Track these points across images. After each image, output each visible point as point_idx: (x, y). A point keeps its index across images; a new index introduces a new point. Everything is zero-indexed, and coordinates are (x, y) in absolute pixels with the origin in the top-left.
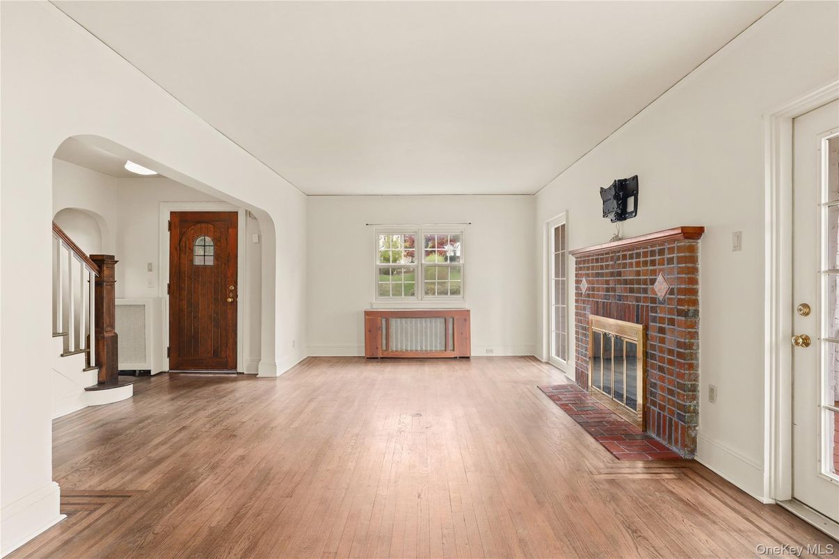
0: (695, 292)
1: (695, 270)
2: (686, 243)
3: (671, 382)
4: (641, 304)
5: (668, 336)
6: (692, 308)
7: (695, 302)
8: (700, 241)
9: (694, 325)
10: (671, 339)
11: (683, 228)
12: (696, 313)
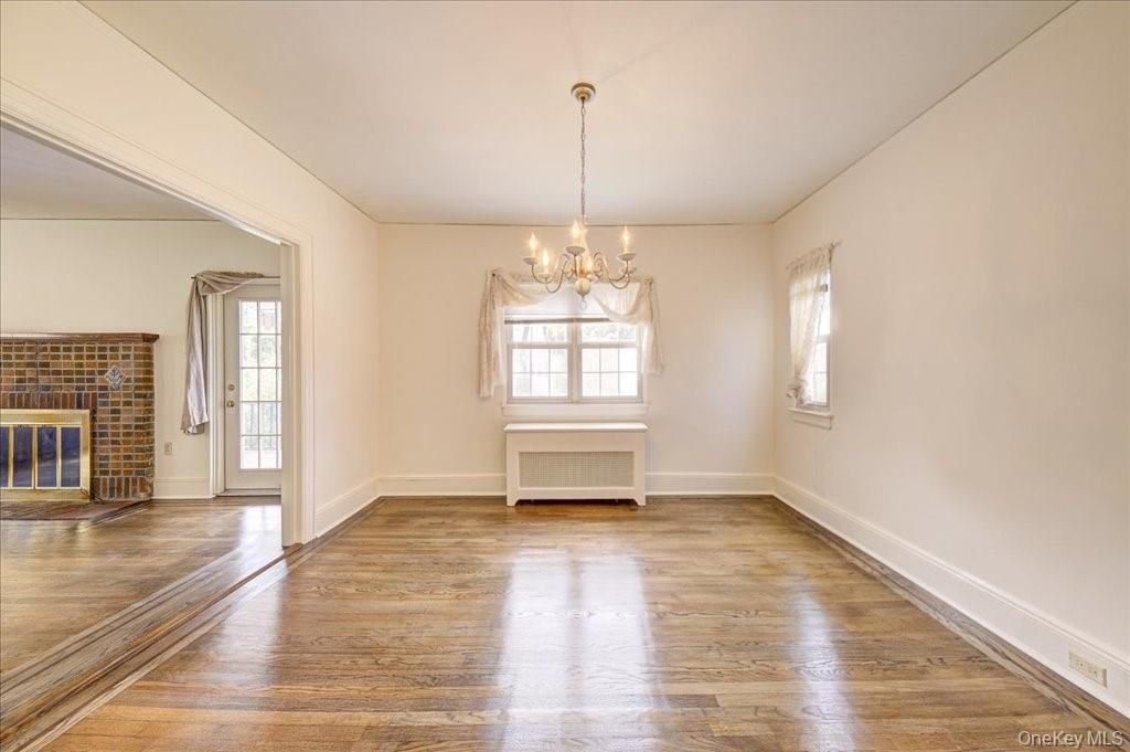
0: (151, 380)
1: (151, 365)
2: (145, 345)
3: (126, 450)
4: (83, 392)
5: (122, 416)
6: (149, 392)
7: (151, 388)
8: (155, 344)
9: (150, 404)
10: (128, 417)
11: (143, 334)
12: (152, 395)
